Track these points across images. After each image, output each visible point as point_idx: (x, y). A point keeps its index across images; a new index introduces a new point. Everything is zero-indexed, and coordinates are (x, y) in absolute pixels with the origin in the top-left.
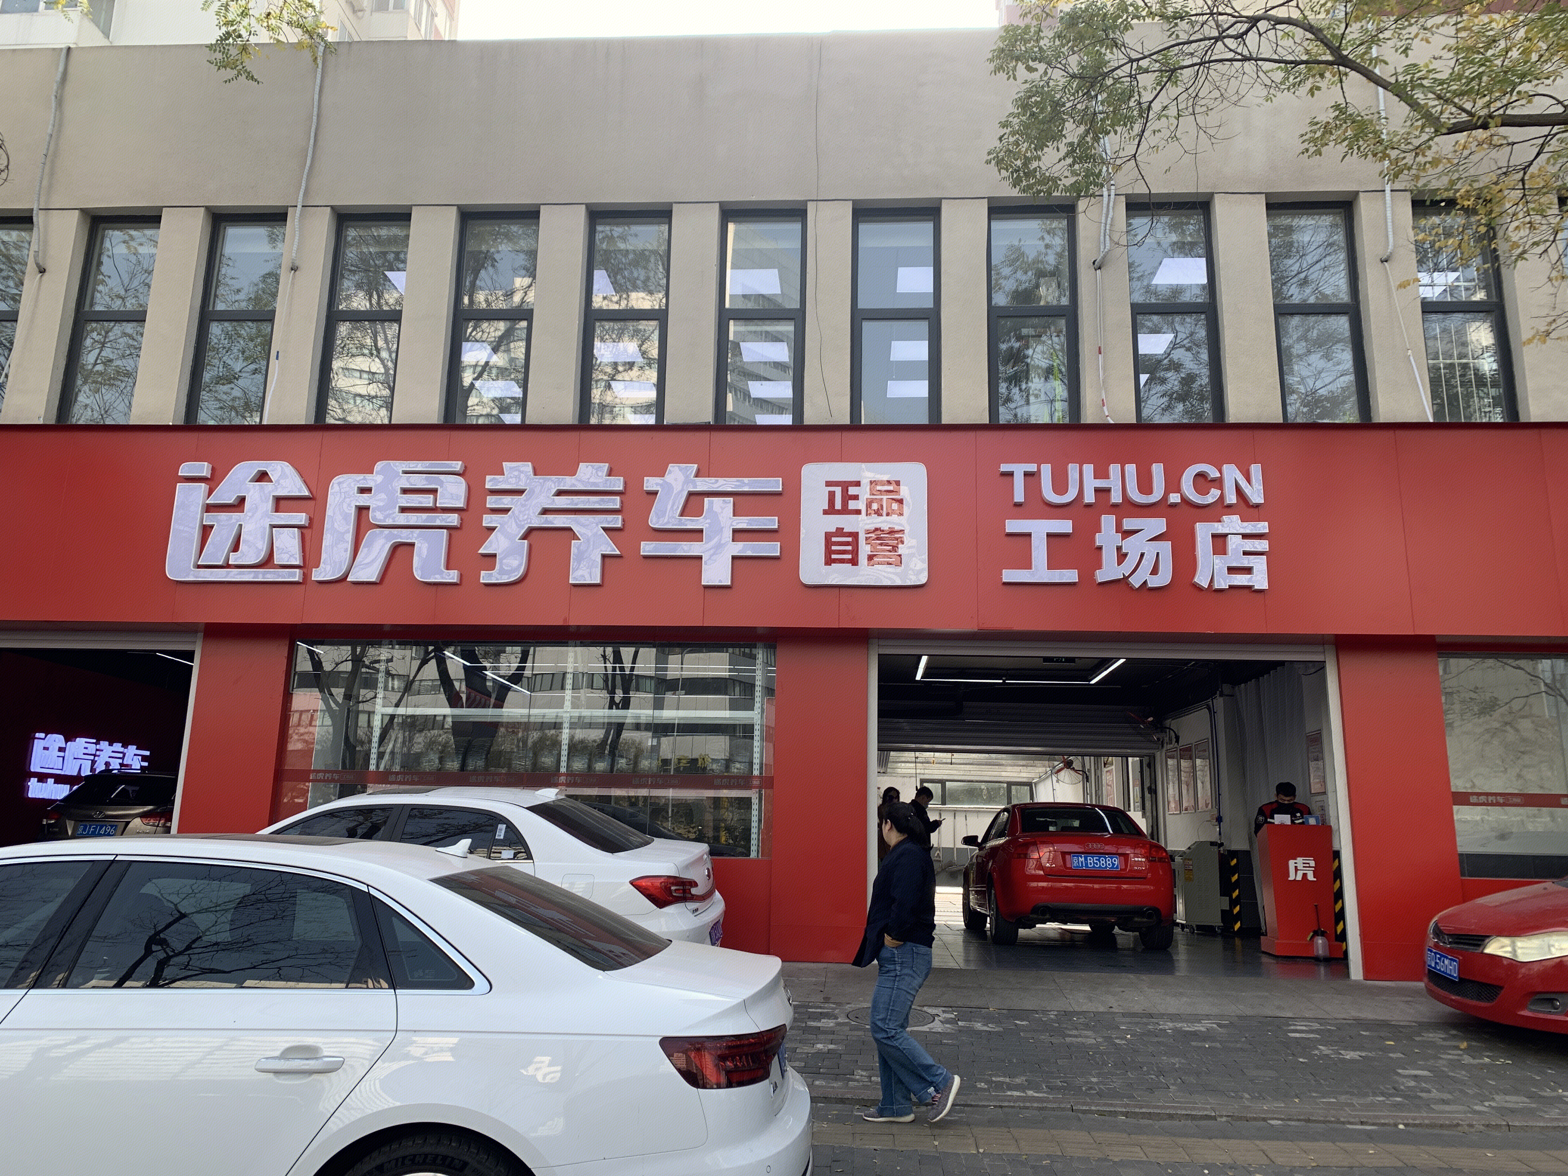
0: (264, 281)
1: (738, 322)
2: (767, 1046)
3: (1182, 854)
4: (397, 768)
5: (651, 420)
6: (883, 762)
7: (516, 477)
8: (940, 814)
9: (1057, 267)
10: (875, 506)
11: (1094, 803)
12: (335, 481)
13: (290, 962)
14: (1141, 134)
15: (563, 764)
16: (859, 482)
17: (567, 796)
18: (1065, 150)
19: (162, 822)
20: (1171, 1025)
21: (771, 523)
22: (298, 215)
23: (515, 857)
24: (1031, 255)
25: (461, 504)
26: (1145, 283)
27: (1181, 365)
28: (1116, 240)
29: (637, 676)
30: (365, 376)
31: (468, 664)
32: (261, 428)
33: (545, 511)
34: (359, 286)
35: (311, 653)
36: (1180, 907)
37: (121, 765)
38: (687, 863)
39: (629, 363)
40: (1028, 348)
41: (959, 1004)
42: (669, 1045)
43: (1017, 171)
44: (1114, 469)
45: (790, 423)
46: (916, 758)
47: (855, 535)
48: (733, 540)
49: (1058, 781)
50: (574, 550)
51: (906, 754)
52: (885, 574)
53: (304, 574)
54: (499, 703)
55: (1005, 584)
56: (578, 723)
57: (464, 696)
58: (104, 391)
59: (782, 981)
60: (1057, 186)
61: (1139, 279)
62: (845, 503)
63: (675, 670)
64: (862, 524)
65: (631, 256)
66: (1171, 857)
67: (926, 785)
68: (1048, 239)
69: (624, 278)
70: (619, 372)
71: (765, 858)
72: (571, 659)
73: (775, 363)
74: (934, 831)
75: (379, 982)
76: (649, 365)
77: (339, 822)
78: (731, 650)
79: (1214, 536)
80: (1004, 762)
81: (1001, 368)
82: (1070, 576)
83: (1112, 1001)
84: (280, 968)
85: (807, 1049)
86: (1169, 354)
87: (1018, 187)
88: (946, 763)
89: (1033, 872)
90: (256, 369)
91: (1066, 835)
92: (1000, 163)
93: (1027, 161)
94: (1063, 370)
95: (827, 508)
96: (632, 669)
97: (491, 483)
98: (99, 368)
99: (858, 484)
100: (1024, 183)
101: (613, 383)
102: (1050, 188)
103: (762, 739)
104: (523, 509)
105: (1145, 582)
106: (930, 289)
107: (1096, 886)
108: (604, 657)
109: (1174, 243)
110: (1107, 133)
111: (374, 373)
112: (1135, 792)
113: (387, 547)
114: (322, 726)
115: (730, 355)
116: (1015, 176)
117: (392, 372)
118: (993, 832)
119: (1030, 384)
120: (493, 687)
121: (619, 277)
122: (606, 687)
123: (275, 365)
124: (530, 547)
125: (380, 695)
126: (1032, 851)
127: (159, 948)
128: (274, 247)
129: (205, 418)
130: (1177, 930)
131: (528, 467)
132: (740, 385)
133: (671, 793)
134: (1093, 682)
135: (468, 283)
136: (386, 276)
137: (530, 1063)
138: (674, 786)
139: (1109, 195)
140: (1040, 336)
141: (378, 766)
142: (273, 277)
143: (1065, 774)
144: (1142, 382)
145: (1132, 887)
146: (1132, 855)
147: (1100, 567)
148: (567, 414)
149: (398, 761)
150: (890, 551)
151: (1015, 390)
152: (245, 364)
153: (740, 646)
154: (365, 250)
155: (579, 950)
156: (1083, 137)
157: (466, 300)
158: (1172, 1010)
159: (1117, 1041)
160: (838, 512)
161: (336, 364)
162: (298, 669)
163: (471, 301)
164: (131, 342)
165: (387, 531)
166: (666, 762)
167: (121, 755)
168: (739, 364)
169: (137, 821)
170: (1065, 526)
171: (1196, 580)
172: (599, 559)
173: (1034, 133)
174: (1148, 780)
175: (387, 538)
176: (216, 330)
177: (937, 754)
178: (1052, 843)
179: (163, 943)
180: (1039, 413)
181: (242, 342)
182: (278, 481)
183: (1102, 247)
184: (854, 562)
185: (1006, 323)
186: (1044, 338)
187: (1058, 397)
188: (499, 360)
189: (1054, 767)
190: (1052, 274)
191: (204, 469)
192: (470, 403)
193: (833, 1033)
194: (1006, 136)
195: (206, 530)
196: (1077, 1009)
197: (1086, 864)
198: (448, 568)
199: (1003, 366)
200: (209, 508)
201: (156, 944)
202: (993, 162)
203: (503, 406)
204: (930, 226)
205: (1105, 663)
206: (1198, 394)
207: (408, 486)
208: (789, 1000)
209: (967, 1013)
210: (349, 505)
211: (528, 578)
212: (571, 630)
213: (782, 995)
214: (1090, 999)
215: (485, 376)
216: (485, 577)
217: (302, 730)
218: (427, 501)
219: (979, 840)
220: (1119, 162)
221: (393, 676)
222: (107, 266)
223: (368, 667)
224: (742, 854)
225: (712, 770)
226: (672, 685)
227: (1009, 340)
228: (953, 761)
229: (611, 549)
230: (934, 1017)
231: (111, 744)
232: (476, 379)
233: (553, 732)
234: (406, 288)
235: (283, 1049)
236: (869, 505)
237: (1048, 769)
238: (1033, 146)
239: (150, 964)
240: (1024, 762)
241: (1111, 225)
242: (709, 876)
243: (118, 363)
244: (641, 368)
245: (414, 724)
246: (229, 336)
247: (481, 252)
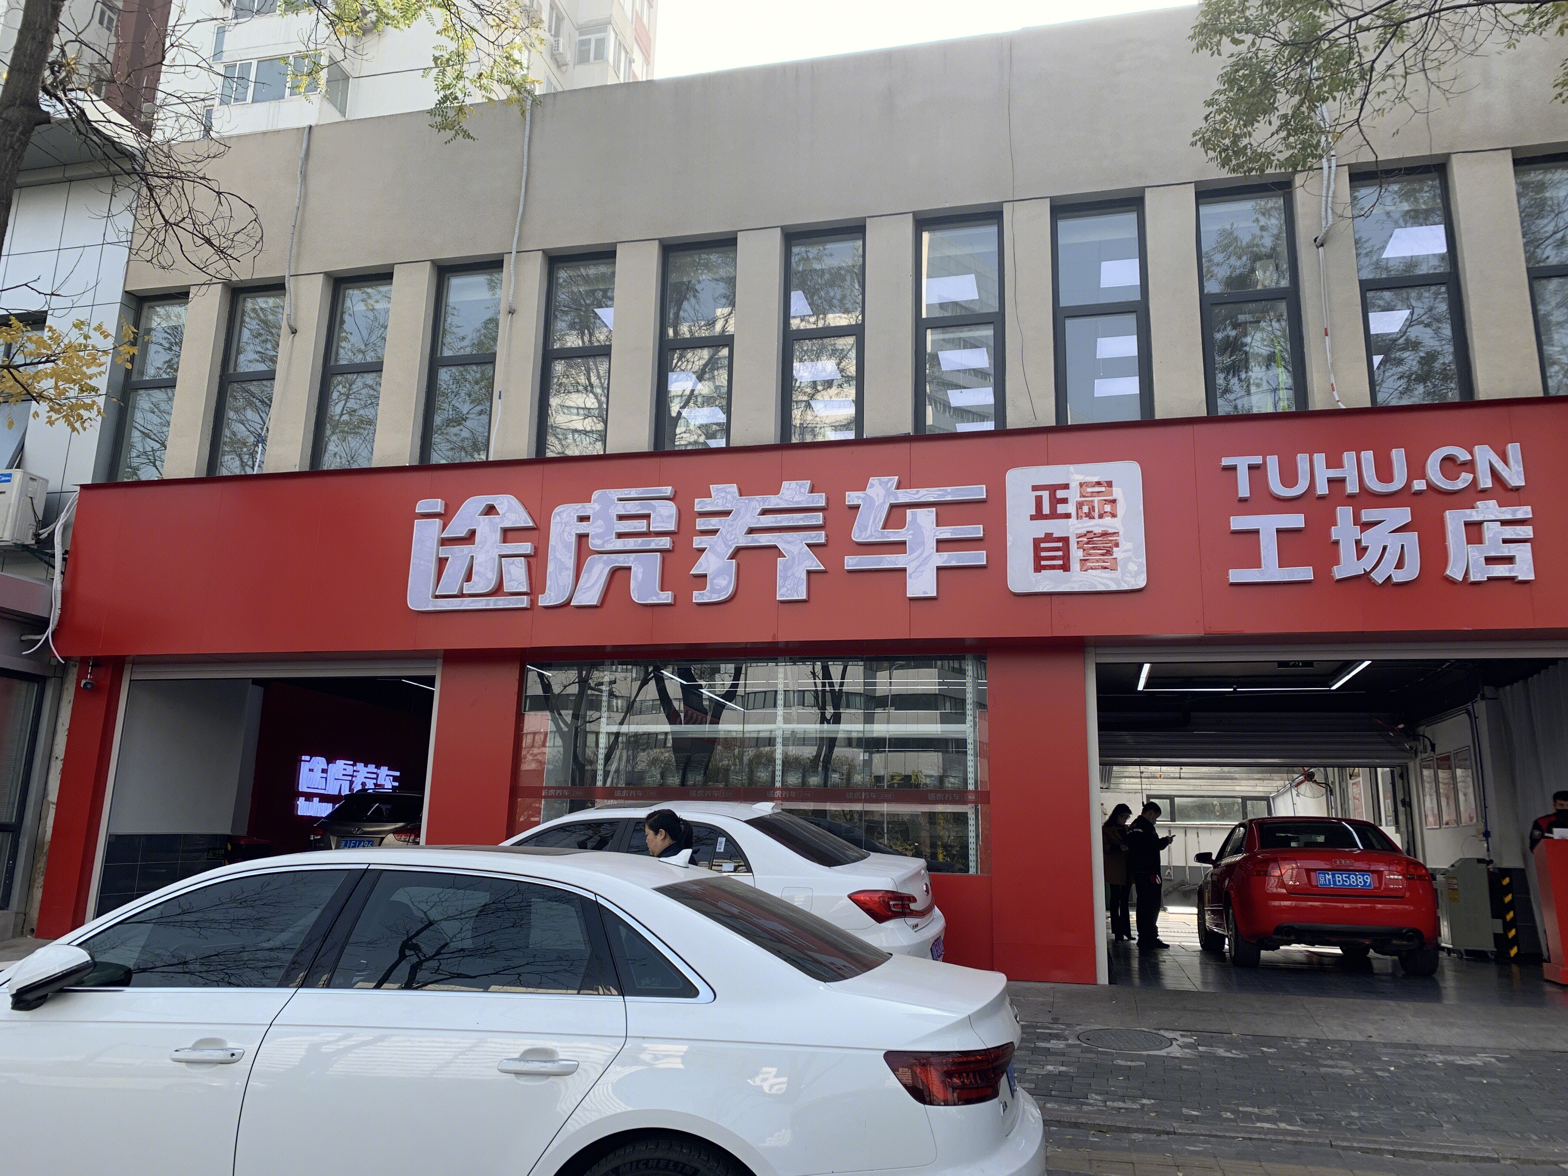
0: (486, 328)
1: (935, 331)
2: (995, 1064)
3: (1444, 872)
4: (622, 784)
5: (851, 435)
6: (1106, 777)
7: (723, 498)
8: (1170, 831)
9: (1274, 249)
10: (1086, 509)
11: (1340, 816)
12: (557, 510)
13: (528, 968)
14: (1364, 100)
15: (778, 779)
16: (1068, 485)
17: (783, 810)
18: (1278, 123)
19: (412, 837)
20: (1441, 1058)
21: (977, 531)
22: (513, 261)
23: (735, 870)
24: (1245, 239)
25: (672, 527)
26: (1375, 258)
27: (1420, 343)
28: (1339, 212)
29: (848, 694)
30: (581, 412)
31: (685, 683)
32: (487, 464)
33: (751, 531)
34: (572, 326)
35: (541, 676)
36: (1445, 930)
37: (376, 785)
38: (904, 878)
39: (828, 381)
40: (1246, 335)
41: (1199, 1028)
42: (894, 1059)
43: (1225, 150)
44: (1349, 458)
45: (993, 429)
46: (1142, 773)
47: (1065, 540)
48: (937, 551)
49: (1298, 795)
50: (779, 567)
51: (1131, 769)
52: (1100, 580)
53: (531, 600)
54: (716, 720)
55: (1232, 584)
56: (792, 739)
57: (682, 715)
58: (350, 438)
59: (1008, 999)
60: (1271, 162)
61: (1367, 255)
62: (1053, 508)
63: (884, 684)
64: (1072, 528)
65: (827, 276)
66: (1432, 875)
67: (1151, 800)
68: (1263, 221)
69: (820, 298)
70: (819, 391)
71: (985, 875)
72: (781, 675)
73: (974, 370)
74: (1163, 848)
75: (609, 990)
76: (848, 382)
77: (570, 836)
78: (939, 663)
79: (1467, 524)
80: (1237, 776)
81: (1218, 358)
82: (1305, 573)
83: (1371, 1030)
84: (519, 975)
85: (1036, 1070)
86: (1405, 332)
87: (1227, 167)
88: (1174, 778)
89: (1275, 890)
90: (482, 410)
91: (1309, 850)
92: (1206, 143)
93: (1236, 138)
94: (1286, 356)
95: (1034, 513)
96: (842, 684)
97: (699, 506)
98: (345, 417)
99: (1066, 487)
100: (1234, 162)
101: (813, 403)
102: (1263, 164)
103: (975, 755)
104: (730, 529)
105: (1390, 577)
106: (1137, 282)
107: (1346, 906)
108: (813, 673)
109: (1408, 212)
110: (1325, 100)
111: (589, 409)
112: (1386, 805)
113: (606, 572)
114: (554, 746)
115: (928, 366)
116: (1223, 155)
117: (605, 406)
118: (1229, 848)
119: (1250, 373)
120: (710, 706)
121: (815, 298)
122: (817, 704)
123: (498, 406)
124: (738, 566)
125: (605, 714)
126: (1273, 868)
127: (412, 952)
128: (494, 294)
129: (437, 458)
130: (1443, 955)
131: (733, 488)
132: (940, 395)
133: (885, 808)
134: (1334, 688)
135: (671, 315)
136: (596, 314)
137: (757, 1073)
138: (889, 801)
139: (1330, 167)
140: (1259, 322)
141: (605, 782)
142: (493, 322)
143: (1306, 788)
144: (1376, 365)
145: (1389, 907)
146: (1386, 873)
147: (1337, 562)
148: (769, 434)
149: (623, 777)
150: (1103, 555)
151: (1235, 381)
152: (472, 406)
153: (949, 659)
154: (575, 289)
155: (800, 962)
156: (1297, 108)
157: (671, 332)
158: (1440, 1042)
159: (1379, 1073)
160: (1046, 517)
161: (554, 401)
162: (528, 694)
163: (676, 332)
164: (371, 392)
165: (605, 556)
166: (879, 779)
167: (374, 776)
168: (937, 374)
169: (391, 836)
170: (1296, 521)
171: (1448, 572)
172: (804, 576)
173: (1243, 108)
174: (1402, 792)
175: (606, 563)
176: (444, 375)
177: (1164, 768)
178: (1294, 859)
179: (416, 948)
180: (1261, 403)
181: (468, 385)
182: (504, 514)
183: (1324, 223)
184: (1066, 567)
185: (1220, 311)
186: (1263, 324)
187: (1282, 386)
188: (704, 388)
189: (1293, 781)
190: (1269, 256)
191: (437, 505)
192: (678, 431)
193: (1064, 1054)
194: (1212, 115)
195: (442, 562)
196: (1331, 1037)
197: (1334, 882)
198: (662, 589)
199: (1220, 356)
200: (444, 542)
201: (410, 949)
202: (1199, 144)
203: (708, 431)
204: (1133, 217)
205: (1348, 665)
206: (1441, 374)
207: (623, 512)
208: (1016, 1018)
209: (1207, 1037)
210: (569, 534)
211: (737, 597)
212: (780, 646)
213: (1008, 1012)
214: (1346, 1027)
215: (691, 404)
216: (698, 597)
217: (536, 751)
218: (640, 526)
219: (1214, 857)
220: (1339, 129)
221: (617, 697)
222: (349, 324)
223: (592, 689)
224: (960, 870)
225: (926, 784)
226: (882, 702)
227: (1225, 329)
228: (1182, 775)
229: (816, 564)
230: (1171, 1041)
231: (366, 766)
232: (683, 407)
233: (768, 749)
234: (615, 323)
235: (522, 1051)
236: (1080, 506)
237: (1287, 782)
238: (1242, 122)
239: (404, 969)
240: (1259, 776)
241: (1333, 197)
242: (927, 891)
243: (362, 412)
244: (840, 386)
245: (638, 742)
246: (456, 381)
247: (683, 283)
